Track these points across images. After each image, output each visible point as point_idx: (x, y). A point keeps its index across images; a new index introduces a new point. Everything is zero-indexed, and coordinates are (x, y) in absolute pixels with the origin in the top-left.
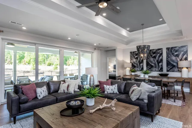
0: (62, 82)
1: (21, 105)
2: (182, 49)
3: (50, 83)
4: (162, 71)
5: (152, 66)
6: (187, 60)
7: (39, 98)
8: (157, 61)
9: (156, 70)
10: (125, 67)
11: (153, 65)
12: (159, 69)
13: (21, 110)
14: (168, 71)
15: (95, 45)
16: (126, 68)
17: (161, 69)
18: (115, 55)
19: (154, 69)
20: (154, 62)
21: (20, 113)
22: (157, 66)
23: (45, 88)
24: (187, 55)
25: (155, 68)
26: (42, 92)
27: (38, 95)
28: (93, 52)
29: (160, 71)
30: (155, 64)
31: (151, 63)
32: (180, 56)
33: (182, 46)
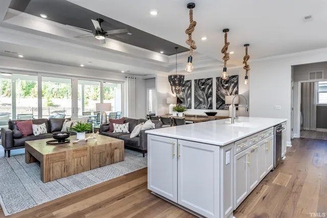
0: (66, 120)
1: (15, 140)
3: (51, 120)
4: (212, 109)
5: (201, 102)
6: (237, 94)
7: (35, 135)
8: (206, 95)
10: (168, 103)
11: (201, 100)
12: (208, 105)
13: (15, 144)
14: (217, 108)
15: (123, 72)
16: (170, 104)
17: (211, 107)
18: (153, 87)
19: (203, 106)
20: (202, 96)
21: (14, 147)
22: (206, 102)
23: (44, 125)
24: (238, 88)
25: (204, 104)
26: (39, 129)
27: (34, 132)
28: (123, 82)
29: (209, 109)
30: (204, 99)
31: (199, 98)
32: (230, 89)
33: (232, 76)
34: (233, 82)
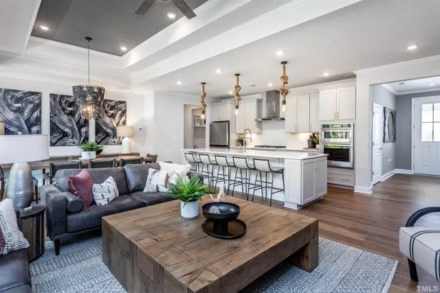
2: (120, 106)
5: (65, 135)
6: (126, 125)
8: (78, 123)
9: (74, 143)
11: (67, 130)
12: (80, 140)
19: (71, 140)
20: (69, 125)
22: (78, 134)
25: (73, 137)
30: (72, 129)
32: (117, 118)
33: (119, 102)
34: (120, 109)
